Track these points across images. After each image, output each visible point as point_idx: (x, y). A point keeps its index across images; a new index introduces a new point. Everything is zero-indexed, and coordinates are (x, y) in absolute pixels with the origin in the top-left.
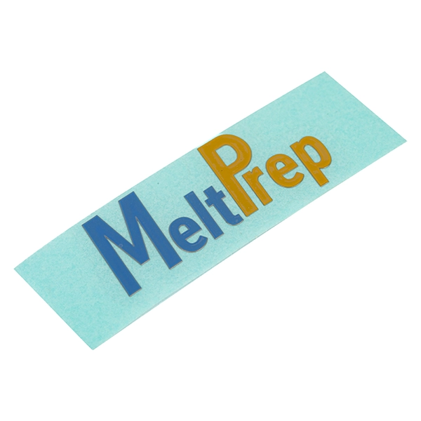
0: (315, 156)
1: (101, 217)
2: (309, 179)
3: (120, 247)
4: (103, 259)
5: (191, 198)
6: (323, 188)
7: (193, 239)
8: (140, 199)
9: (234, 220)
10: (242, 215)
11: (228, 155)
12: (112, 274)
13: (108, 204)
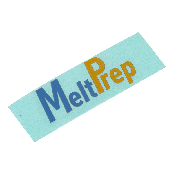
0: (129, 71)
1: (43, 88)
2: (126, 80)
3: (49, 102)
4: (42, 106)
5: (79, 84)
6: (131, 84)
7: (78, 102)
8: (59, 82)
9: (94, 95)
10: (98, 93)
11: (95, 66)
12: (45, 113)
13: (47, 83)
